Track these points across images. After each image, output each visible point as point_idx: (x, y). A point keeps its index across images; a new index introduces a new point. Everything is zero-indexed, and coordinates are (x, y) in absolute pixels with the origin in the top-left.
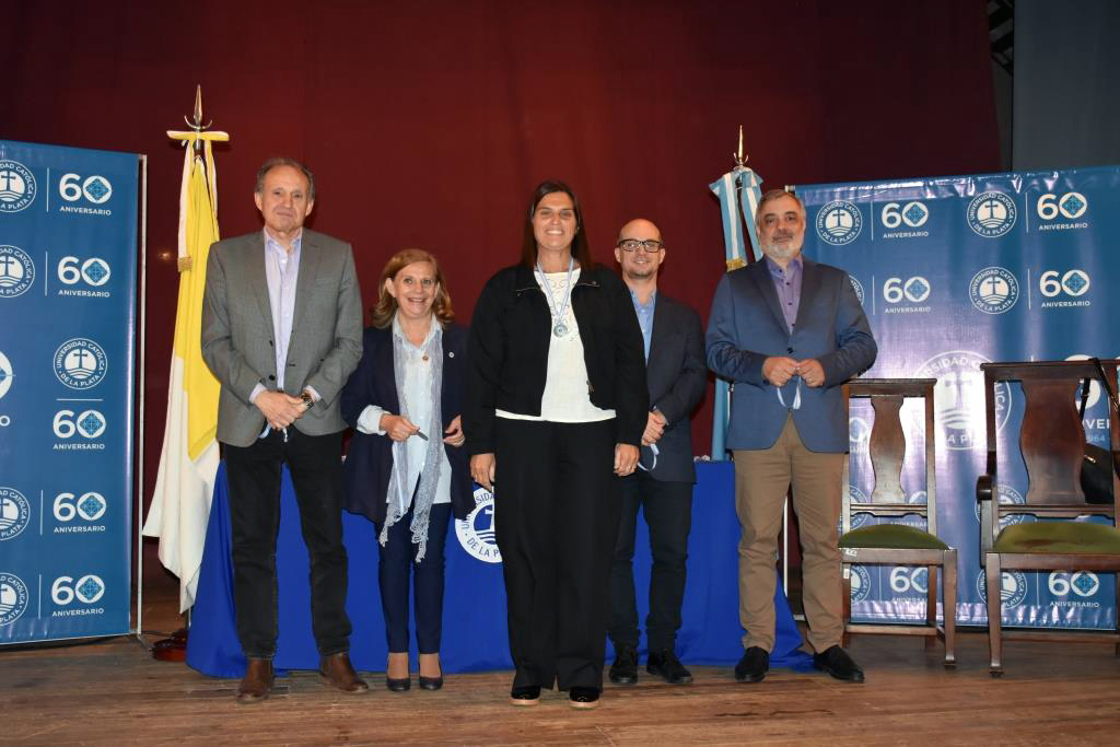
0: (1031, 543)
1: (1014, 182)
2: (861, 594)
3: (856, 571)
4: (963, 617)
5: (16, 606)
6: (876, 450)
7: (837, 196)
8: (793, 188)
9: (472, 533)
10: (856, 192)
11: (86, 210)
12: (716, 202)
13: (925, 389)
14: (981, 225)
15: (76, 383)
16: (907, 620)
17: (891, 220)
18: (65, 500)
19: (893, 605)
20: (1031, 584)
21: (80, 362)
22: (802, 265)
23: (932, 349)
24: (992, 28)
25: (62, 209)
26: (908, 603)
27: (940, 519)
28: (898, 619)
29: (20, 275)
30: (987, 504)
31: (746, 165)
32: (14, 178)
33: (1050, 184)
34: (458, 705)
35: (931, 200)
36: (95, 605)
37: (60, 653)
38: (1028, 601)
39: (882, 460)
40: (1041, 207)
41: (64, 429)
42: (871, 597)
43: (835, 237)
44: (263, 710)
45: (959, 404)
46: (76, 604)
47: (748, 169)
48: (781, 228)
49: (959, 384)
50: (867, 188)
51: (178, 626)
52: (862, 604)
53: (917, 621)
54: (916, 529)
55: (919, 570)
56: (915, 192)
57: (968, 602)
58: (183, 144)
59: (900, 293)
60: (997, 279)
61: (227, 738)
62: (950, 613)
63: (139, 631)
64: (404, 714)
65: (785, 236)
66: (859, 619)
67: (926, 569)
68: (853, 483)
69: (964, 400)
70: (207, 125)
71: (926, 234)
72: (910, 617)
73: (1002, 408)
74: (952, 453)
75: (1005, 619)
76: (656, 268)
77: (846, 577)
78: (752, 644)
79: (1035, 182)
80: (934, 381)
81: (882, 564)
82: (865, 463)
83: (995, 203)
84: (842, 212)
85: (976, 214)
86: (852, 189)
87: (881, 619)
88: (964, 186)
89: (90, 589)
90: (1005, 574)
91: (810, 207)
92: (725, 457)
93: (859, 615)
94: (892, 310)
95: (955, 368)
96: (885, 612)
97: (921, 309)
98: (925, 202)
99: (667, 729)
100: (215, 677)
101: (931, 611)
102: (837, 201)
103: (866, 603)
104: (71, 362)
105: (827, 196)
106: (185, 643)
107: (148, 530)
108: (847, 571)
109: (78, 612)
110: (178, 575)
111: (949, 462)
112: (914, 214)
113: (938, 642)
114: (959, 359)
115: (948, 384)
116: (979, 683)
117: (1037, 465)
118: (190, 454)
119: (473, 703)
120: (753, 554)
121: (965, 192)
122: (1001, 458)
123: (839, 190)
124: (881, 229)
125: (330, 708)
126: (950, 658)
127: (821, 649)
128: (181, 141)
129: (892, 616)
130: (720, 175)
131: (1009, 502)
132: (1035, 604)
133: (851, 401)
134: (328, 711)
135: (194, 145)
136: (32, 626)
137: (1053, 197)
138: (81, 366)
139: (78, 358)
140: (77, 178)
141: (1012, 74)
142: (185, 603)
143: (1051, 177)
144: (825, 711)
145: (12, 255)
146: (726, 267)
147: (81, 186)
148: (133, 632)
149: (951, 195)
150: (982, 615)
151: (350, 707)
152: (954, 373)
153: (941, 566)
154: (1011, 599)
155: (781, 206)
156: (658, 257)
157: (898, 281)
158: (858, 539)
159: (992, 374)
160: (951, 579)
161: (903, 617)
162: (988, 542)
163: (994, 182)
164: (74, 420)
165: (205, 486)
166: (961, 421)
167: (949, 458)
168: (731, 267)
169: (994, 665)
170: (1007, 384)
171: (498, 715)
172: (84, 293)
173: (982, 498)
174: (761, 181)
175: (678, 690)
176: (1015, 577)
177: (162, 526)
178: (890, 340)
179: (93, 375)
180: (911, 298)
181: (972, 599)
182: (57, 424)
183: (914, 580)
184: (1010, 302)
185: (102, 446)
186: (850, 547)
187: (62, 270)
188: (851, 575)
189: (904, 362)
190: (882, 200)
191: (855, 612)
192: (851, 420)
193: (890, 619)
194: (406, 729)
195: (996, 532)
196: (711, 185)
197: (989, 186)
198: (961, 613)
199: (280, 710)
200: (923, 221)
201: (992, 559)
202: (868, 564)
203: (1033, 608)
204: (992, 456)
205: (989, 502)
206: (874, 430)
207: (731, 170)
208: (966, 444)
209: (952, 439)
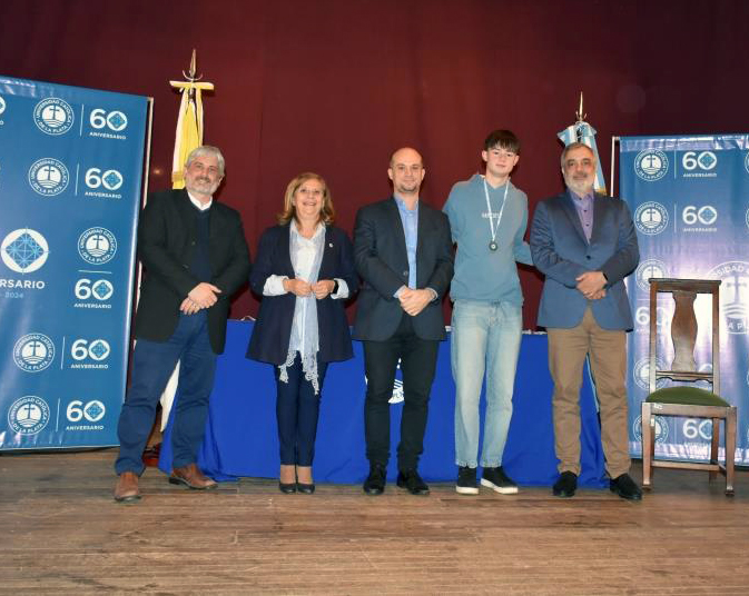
2: (662, 438)
3: (658, 421)
4: (737, 459)
5: (41, 421)
6: (675, 332)
7: (650, 145)
8: (618, 138)
10: (664, 143)
11: (108, 136)
13: (712, 288)
15: (93, 260)
16: (695, 459)
17: (690, 164)
18: (80, 345)
19: (685, 448)
21: (97, 245)
22: (593, 197)
23: (718, 259)
25: (92, 134)
26: (696, 447)
27: (722, 384)
28: (688, 458)
29: (58, 180)
31: (584, 121)
32: (59, 110)
34: (362, 508)
35: (719, 151)
36: (97, 423)
37: (70, 457)
39: (680, 340)
42: (668, 441)
43: (648, 175)
44: (219, 505)
45: (737, 299)
46: (83, 421)
47: (586, 124)
48: (579, 170)
49: (737, 285)
50: (672, 140)
52: (661, 446)
54: (705, 391)
55: (706, 421)
56: (708, 144)
57: (741, 448)
58: (180, 90)
59: (695, 217)
61: (193, 524)
62: (729, 456)
64: (324, 512)
65: (582, 175)
66: (659, 457)
67: (711, 422)
69: (741, 298)
70: (197, 77)
71: (714, 175)
72: (697, 457)
74: (731, 337)
78: (565, 470)
80: (719, 282)
81: (677, 416)
82: (666, 343)
84: (654, 157)
86: (662, 140)
87: (676, 458)
88: (743, 141)
89: (94, 411)
91: (630, 153)
93: (660, 454)
94: (689, 230)
95: (735, 274)
96: (679, 453)
97: (710, 230)
98: (715, 152)
99: (517, 532)
101: (714, 454)
102: (650, 149)
103: (665, 446)
104: (91, 244)
105: (643, 145)
108: (653, 420)
109: (84, 428)
111: (730, 344)
112: (707, 161)
113: (720, 476)
114: (737, 267)
115: (729, 285)
119: (373, 506)
121: (744, 146)
123: (652, 141)
124: (682, 170)
125: (269, 506)
126: (729, 488)
127: (614, 476)
128: (179, 88)
129: (685, 456)
130: (564, 127)
133: (659, 295)
135: (189, 92)
136: (51, 437)
138: (97, 248)
139: (96, 241)
140: (103, 112)
144: (633, 523)
145: (54, 166)
147: (106, 118)
149: (734, 147)
151: (283, 507)
152: (733, 278)
153: (725, 419)
155: (579, 153)
157: (694, 208)
158: (661, 396)
160: (731, 429)
161: (692, 457)
166: (739, 313)
167: (730, 341)
171: (391, 516)
174: (595, 132)
178: (687, 251)
179: (106, 254)
180: (702, 220)
181: (744, 446)
183: (701, 429)
186: (657, 402)
187: (88, 179)
188: (655, 424)
189: (696, 269)
190: (683, 149)
191: (657, 453)
193: (683, 458)
194: (325, 524)
196: (559, 134)
198: (736, 456)
199: (230, 506)
200: (713, 165)
206: (674, 317)
207: (573, 124)
208: (741, 330)
209: (731, 325)
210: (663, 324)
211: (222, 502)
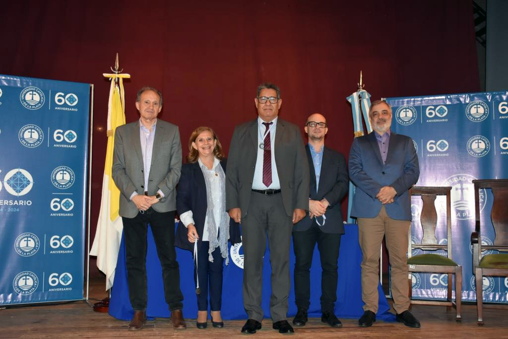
0: (496, 264)
1: (488, 97)
2: (417, 286)
3: (414, 275)
4: (464, 298)
5: (33, 286)
6: (423, 220)
7: (405, 103)
8: (385, 99)
9: (238, 256)
10: (414, 101)
11: (66, 109)
12: (350, 105)
13: (446, 191)
14: (472, 116)
15: (61, 186)
16: (438, 298)
17: (431, 114)
18: (55, 239)
19: (431, 291)
20: (496, 283)
21: (63, 177)
22: (390, 135)
23: (449, 174)
24: (475, 26)
25: (56, 108)
26: (438, 290)
27: (453, 252)
28: (434, 298)
29: (37, 138)
30: (476, 245)
31: (363, 89)
32: (35, 94)
33: (504, 97)
34: (231, 335)
35: (449, 104)
36: (68, 286)
37: (52, 308)
38: (495, 290)
39: (426, 224)
40: (500, 108)
41: (55, 207)
42: (421, 288)
43: (404, 122)
44: (143, 336)
45: (462, 199)
46: (59, 285)
47: (364, 91)
48: (380, 117)
50: (419, 99)
51: (105, 296)
52: (417, 291)
53: (443, 299)
54: (443, 256)
55: (443, 276)
56: (442, 101)
57: (467, 290)
58: (110, 79)
59: (434, 147)
60: (480, 141)
62: (458, 296)
63: (87, 298)
65: (382, 121)
66: (415, 297)
67: (447, 275)
68: (413, 235)
69: (464, 197)
70: (121, 71)
71: (446, 120)
72: (439, 297)
73: (482, 200)
74: (459, 221)
75: (484, 299)
76: (324, 135)
77: (410, 278)
78: (367, 309)
79: (497, 97)
80: (450, 188)
81: (426, 272)
82: (418, 226)
83: (479, 106)
84: (407, 110)
85: (470, 111)
86: (412, 99)
87: (426, 298)
88: (464, 98)
89: (65, 279)
90: (484, 278)
92: (353, 222)
93: (415, 296)
94: (431, 155)
95: (460, 182)
96: (428, 294)
97: (444, 155)
98: (446, 105)
100: (122, 320)
101: (449, 295)
102: (405, 105)
103: (419, 290)
104: (59, 177)
105: (401, 103)
106: (108, 304)
107: (93, 253)
108: (410, 275)
109: (60, 289)
110: (105, 273)
111: (457, 225)
112: (441, 111)
113: (453, 309)
114: (462, 177)
115: (457, 189)
116: (472, 329)
117: (499, 227)
118: (111, 218)
120: (368, 267)
121: (465, 101)
122: (482, 224)
123: (406, 100)
124: (426, 118)
125: (174, 335)
126: (458, 316)
127: (400, 312)
128: (109, 78)
129: (431, 296)
130: (352, 94)
131: (486, 244)
132: (498, 292)
133: (412, 197)
134: (173, 337)
135: (115, 80)
136: (40, 296)
137: (506, 103)
138: (63, 179)
139: (62, 175)
140: (63, 94)
141: (485, 47)
142: (108, 286)
143: (505, 94)
145: (34, 129)
146: (354, 135)
147: (64, 98)
148: (84, 299)
149: (458, 102)
150: (473, 297)
151: (182, 335)
152: (460, 184)
153: (455, 274)
154: (487, 289)
155: (380, 107)
156: (324, 131)
157: (434, 142)
158: (415, 260)
159: (478, 185)
160: (459, 280)
161: (436, 297)
162: (477, 263)
163: (477, 96)
164: (60, 202)
165: (118, 233)
166: (464, 207)
167: (457, 224)
168: (357, 136)
169: (479, 320)
170: (485, 189)
172: (65, 146)
173: (473, 242)
174: (370, 96)
175: (332, 330)
176: (489, 280)
177: (99, 251)
178: (430, 169)
179: (68, 183)
180: (439, 149)
181: (468, 289)
182: (52, 204)
183: (441, 280)
184: (486, 151)
185: (72, 215)
186: (412, 264)
187: (55, 135)
188: (412, 277)
189: (436, 179)
190: (426, 105)
191: (414, 295)
192: (412, 205)
193: (430, 298)
195: (480, 258)
196: (347, 98)
197: (476, 98)
198: (463, 295)
199: (150, 336)
200: (446, 114)
201: (478, 271)
202: (420, 272)
203: (497, 294)
204: (478, 223)
205: (477, 244)
206: (423, 211)
207: (356, 91)
208: (466, 217)
209: (459, 214)
210: (416, 215)
211: (145, 333)
